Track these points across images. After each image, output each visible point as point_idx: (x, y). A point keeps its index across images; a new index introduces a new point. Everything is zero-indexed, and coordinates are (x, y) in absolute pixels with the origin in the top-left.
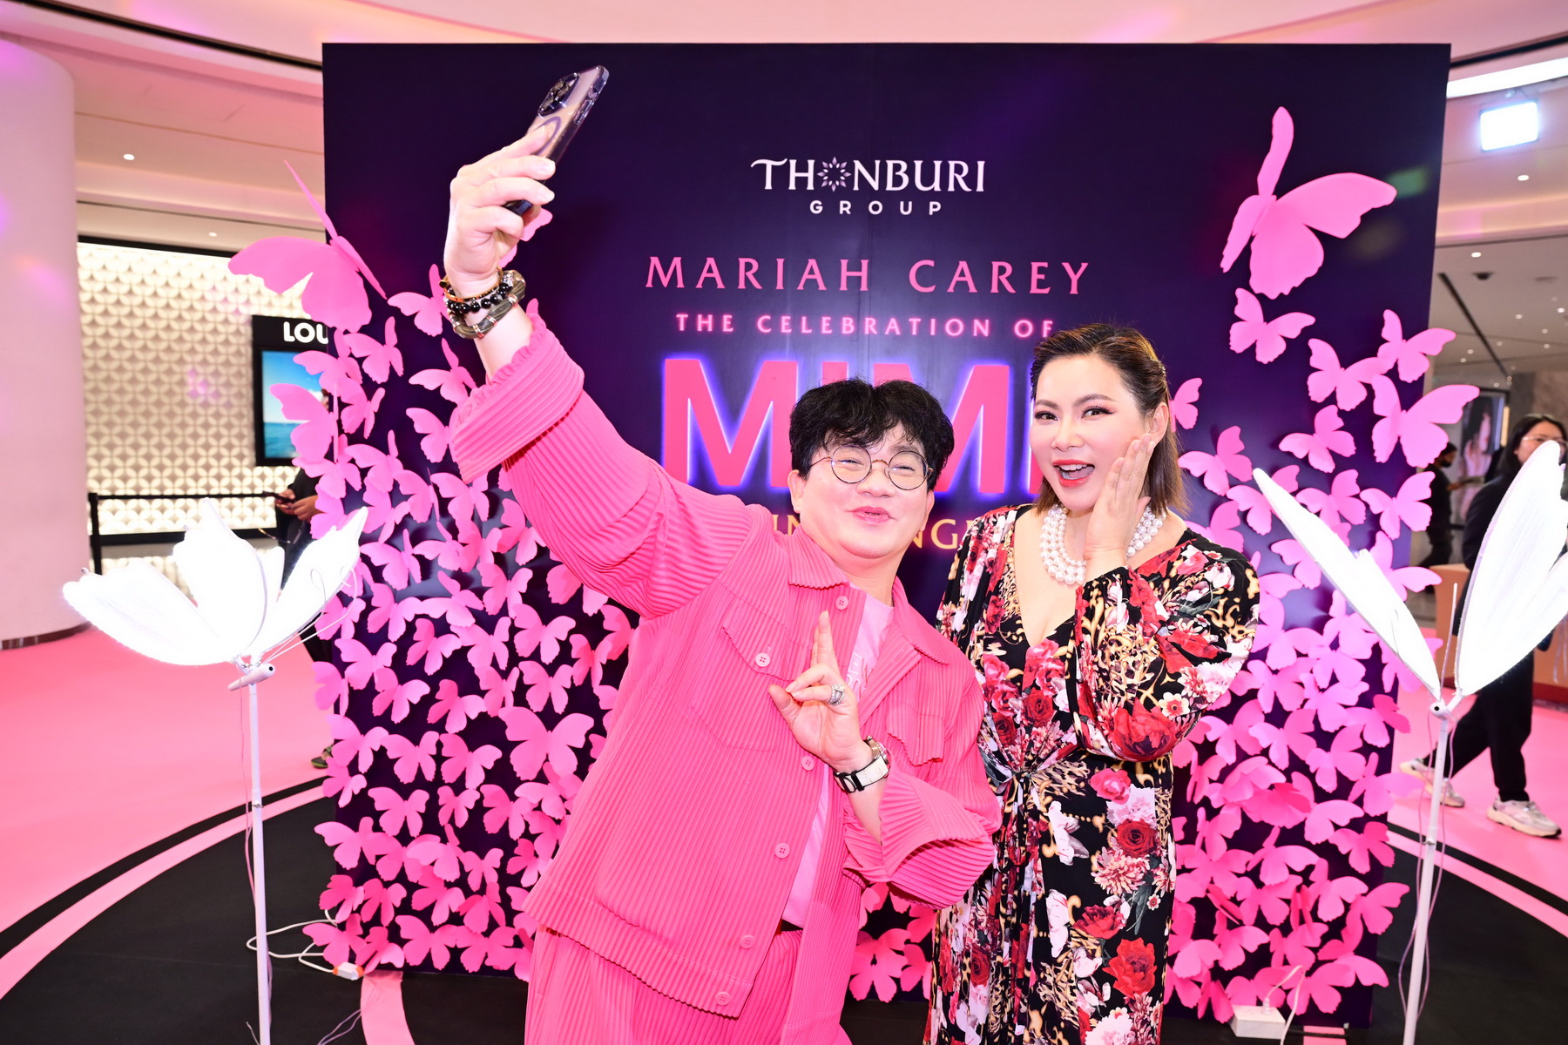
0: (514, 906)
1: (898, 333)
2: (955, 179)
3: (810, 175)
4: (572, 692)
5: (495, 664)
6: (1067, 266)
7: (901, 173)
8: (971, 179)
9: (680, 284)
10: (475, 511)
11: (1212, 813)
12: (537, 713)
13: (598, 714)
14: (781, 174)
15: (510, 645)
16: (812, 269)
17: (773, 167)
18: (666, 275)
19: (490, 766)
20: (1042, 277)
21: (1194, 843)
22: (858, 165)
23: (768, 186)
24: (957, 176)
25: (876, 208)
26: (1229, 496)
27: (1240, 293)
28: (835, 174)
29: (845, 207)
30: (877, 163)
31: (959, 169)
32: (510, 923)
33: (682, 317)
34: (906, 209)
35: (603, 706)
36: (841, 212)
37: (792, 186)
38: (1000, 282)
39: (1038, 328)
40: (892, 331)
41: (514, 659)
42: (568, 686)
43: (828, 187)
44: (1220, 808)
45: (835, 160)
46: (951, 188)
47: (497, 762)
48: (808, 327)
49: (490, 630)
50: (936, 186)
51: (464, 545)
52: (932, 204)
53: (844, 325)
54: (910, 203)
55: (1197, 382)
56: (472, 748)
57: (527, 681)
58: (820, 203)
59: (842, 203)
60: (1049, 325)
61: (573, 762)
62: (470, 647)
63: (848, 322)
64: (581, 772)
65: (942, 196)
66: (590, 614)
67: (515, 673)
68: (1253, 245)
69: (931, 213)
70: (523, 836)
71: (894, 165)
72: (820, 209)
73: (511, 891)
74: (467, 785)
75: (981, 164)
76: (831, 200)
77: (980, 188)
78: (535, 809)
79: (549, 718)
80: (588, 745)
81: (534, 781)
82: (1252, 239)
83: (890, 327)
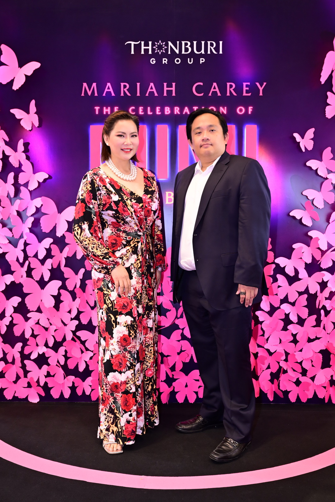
0: (28, 369)
1: (189, 113)
2: (210, 48)
3: (150, 48)
4: (52, 271)
5: (18, 260)
6: (258, 84)
7: (188, 46)
8: (217, 49)
9: (96, 94)
10: (8, 194)
11: (327, 313)
12: (37, 281)
13: (64, 280)
14: (137, 48)
15: (24, 251)
16: (152, 87)
17: (134, 44)
18: (90, 90)
19: (16, 305)
20: (248, 89)
21: (320, 327)
22: (170, 44)
23: (133, 53)
24: (211, 47)
25: (178, 61)
26: (328, 178)
27: (329, 94)
28: (160, 47)
29: (165, 61)
30: (178, 42)
31: (212, 45)
32: (26, 376)
33: (97, 108)
34: (190, 61)
35: (66, 276)
36: (163, 63)
37: (143, 53)
38: (230, 91)
39: (247, 110)
40: (186, 113)
41: (26, 257)
42: (50, 268)
43: (158, 53)
44: (331, 310)
45: (160, 42)
46: (209, 52)
47: (19, 303)
48: (151, 111)
49: (16, 246)
50: (203, 52)
51: (3, 207)
52: (201, 59)
53: (166, 110)
54: (192, 59)
55: (313, 130)
56: (8, 299)
57: (32, 266)
58: (154, 59)
59: (164, 59)
60: (251, 109)
61: (52, 302)
62: (7, 253)
63: (167, 109)
64: (57, 307)
65: (205, 56)
66: (60, 236)
67: (27, 263)
68: (333, 74)
69: (201, 63)
70: (31, 336)
71: (185, 43)
72: (155, 62)
73: (26, 362)
74: (6, 315)
75: (221, 42)
76: (159, 58)
77: (221, 52)
78: (36, 324)
79: (42, 284)
80: (59, 294)
81: (35, 311)
82: (332, 71)
83: (185, 111)
